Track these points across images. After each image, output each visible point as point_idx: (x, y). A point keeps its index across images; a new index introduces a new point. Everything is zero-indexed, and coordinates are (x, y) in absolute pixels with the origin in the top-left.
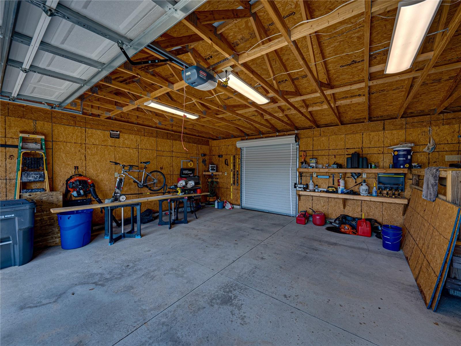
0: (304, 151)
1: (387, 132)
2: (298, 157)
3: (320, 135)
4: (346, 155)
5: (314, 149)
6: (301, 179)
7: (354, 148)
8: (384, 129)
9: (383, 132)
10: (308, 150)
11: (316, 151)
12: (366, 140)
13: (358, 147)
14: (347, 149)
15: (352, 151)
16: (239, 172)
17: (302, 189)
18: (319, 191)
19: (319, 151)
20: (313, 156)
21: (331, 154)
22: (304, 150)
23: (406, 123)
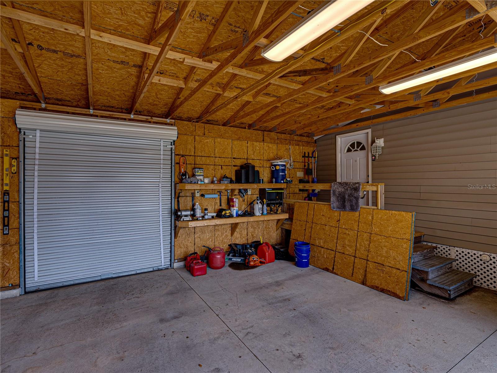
0: (183, 156)
1: (265, 144)
2: (173, 164)
3: (204, 134)
4: (233, 166)
5: (196, 155)
6: (178, 201)
7: (241, 159)
8: (263, 140)
9: (262, 143)
10: (187, 154)
11: (198, 158)
12: (250, 150)
13: (243, 158)
14: (234, 158)
15: (239, 163)
16: (14, 195)
17: (189, 217)
18: (210, 217)
19: (203, 158)
20: (195, 164)
21: (217, 164)
22: (181, 153)
23: (278, 139)
